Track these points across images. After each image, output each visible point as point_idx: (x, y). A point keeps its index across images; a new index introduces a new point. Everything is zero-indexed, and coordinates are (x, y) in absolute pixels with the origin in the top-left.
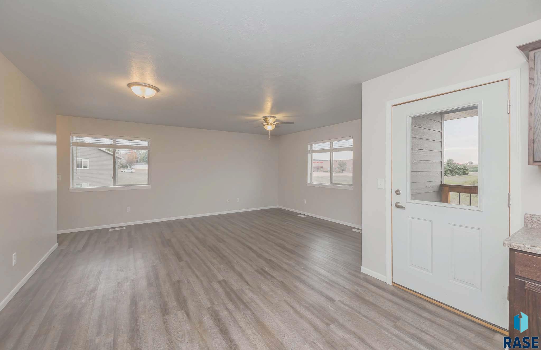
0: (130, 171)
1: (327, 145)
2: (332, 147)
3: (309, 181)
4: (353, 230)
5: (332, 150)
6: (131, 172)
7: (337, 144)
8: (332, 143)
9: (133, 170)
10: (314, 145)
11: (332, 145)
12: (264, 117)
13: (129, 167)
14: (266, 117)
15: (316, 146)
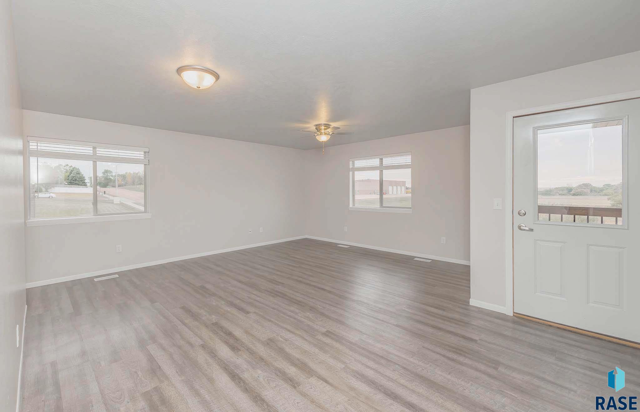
0: (47, 195)
1: (375, 162)
2: (382, 164)
3: (351, 206)
4: (415, 259)
5: (381, 168)
6: (49, 198)
7: (387, 161)
8: (381, 160)
9: (52, 195)
10: (356, 162)
11: (382, 162)
12: (316, 125)
13: (44, 189)
14: (320, 125)
15: (359, 163)
